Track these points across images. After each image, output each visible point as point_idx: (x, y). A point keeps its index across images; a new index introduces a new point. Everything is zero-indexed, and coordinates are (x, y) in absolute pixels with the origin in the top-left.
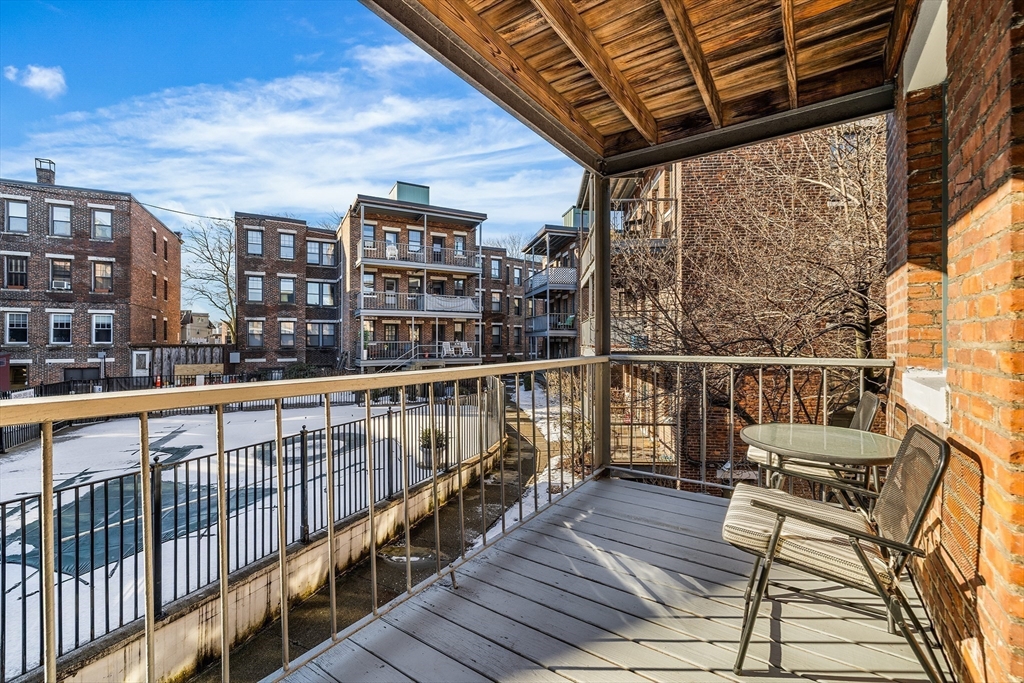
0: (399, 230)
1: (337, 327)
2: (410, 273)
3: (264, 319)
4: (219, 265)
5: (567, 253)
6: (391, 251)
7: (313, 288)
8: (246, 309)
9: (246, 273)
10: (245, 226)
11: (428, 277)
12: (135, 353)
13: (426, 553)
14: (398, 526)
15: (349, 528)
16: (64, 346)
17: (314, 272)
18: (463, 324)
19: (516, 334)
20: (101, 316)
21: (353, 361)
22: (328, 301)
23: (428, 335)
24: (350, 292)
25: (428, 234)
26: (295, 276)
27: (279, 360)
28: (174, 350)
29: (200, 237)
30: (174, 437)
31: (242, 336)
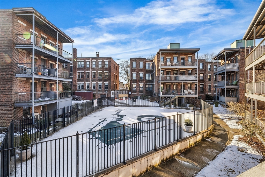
0: (171, 57)
1: (153, 85)
2: (174, 69)
3: (136, 84)
4: (126, 71)
5: (233, 58)
6: (169, 63)
7: (147, 75)
8: (133, 81)
9: (132, 72)
10: (132, 61)
11: (180, 70)
12: (112, 91)
13: (191, 162)
14: (180, 150)
15: (167, 148)
16: (101, 90)
17: (147, 71)
18: (191, 84)
19: (209, 87)
20: (106, 84)
21: (158, 95)
22: (150, 79)
23: (179, 88)
24: (157, 76)
25: (180, 57)
26: (143, 72)
27: (139, 94)
28: (118, 91)
29: (122, 65)
30: (120, 112)
31: (132, 88)
